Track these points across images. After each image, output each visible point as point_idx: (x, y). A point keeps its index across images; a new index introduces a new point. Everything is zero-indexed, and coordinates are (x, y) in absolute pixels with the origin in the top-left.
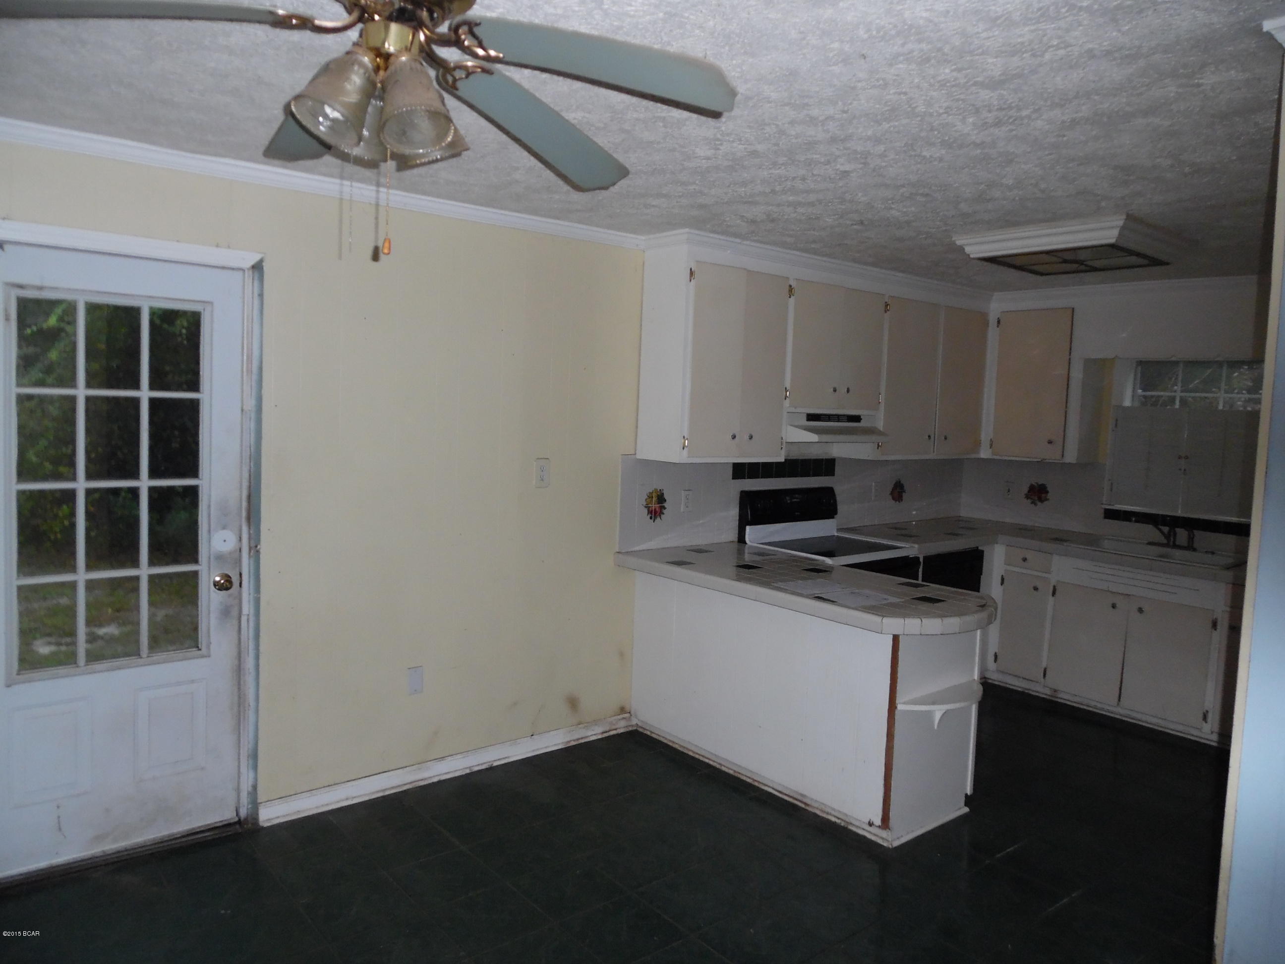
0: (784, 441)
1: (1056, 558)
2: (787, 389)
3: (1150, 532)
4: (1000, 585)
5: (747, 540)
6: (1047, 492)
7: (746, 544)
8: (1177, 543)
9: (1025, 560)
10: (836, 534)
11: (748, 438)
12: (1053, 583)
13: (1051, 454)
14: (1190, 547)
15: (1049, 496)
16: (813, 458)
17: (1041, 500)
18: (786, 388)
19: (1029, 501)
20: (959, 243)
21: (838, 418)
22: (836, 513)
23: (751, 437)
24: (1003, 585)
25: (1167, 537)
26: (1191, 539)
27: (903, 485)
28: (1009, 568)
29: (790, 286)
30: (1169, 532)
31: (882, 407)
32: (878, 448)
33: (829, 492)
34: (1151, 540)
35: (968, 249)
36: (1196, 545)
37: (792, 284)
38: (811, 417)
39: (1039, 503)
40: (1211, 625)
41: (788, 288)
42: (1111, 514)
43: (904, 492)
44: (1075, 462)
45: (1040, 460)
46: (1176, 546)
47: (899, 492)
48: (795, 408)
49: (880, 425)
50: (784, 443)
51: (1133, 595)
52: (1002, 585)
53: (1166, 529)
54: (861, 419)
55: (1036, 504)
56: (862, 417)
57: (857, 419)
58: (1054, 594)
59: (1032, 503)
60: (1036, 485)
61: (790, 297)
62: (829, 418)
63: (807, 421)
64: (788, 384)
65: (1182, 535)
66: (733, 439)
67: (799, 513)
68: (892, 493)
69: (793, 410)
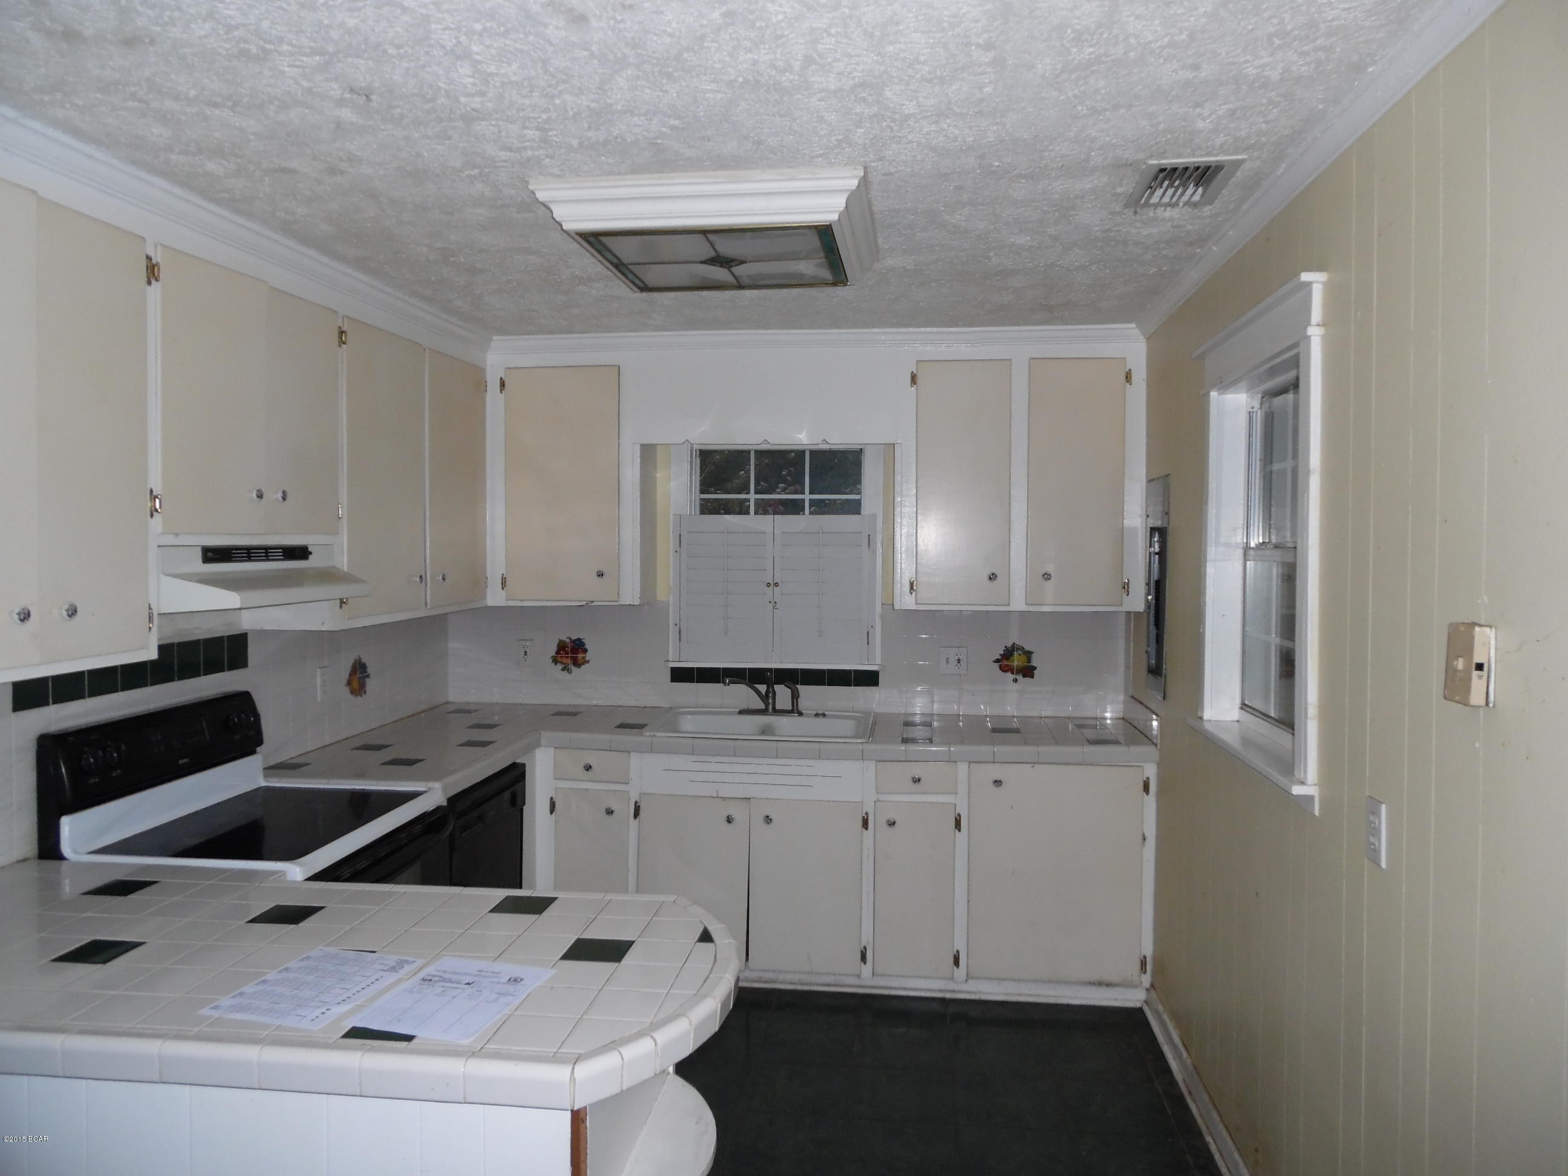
0: (155, 613)
1: (635, 758)
2: (155, 493)
3: (743, 694)
4: (550, 815)
5: (66, 849)
6: (586, 651)
7: (61, 858)
8: (778, 707)
9: (588, 768)
10: (263, 784)
11: (65, 613)
12: (634, 797)
13: (597, 593)
14: (795, 710)
15: (588, 656)
16: (202, 637)
17: (577, 663)
18: (151, 491)
19: (560, 666)
20: (541, 196)
21: (265, 553)
22: (260, 742)
23: (73, 612)
24: (554, 814)
25: (764, 698)
26: (795, 696)
27: (364, 664)
28: (563, 784)
29: (149, 258)
30: (767, 692)
31: (344, 525)
32: (341, 607)
33: (243, 702)
34: (745, 707)
35: (559, 212)
36: (801, 708)
37: (151, 253)
38: (214, 555)
39: (573, 668)
40: (860, 823)
41: (143, 263)
42: (680, 675)
43: (368, 676)
44: (637, 602)
45: (584, 603)
46: (776, 712)
47: (360, 678)
48: (177, 535)
49: (343, 562)
50: (155, 618)
51: (754, 798)
52: (551, 813)
53: (762, 688)
54: (311, 553)
55: (569, 671)
56: (310, 549)
57: (300, 553)
58: (637, 814)
59: (563, 669)
60: (568, 641)
61: (149, 283)
62: (249, 553)
63: (203, 562)
64: (156, 483)
65: (783, 693)
66: (22, 620)
67: (186, 760)
68: (349, 683)
69: (170, 540)
